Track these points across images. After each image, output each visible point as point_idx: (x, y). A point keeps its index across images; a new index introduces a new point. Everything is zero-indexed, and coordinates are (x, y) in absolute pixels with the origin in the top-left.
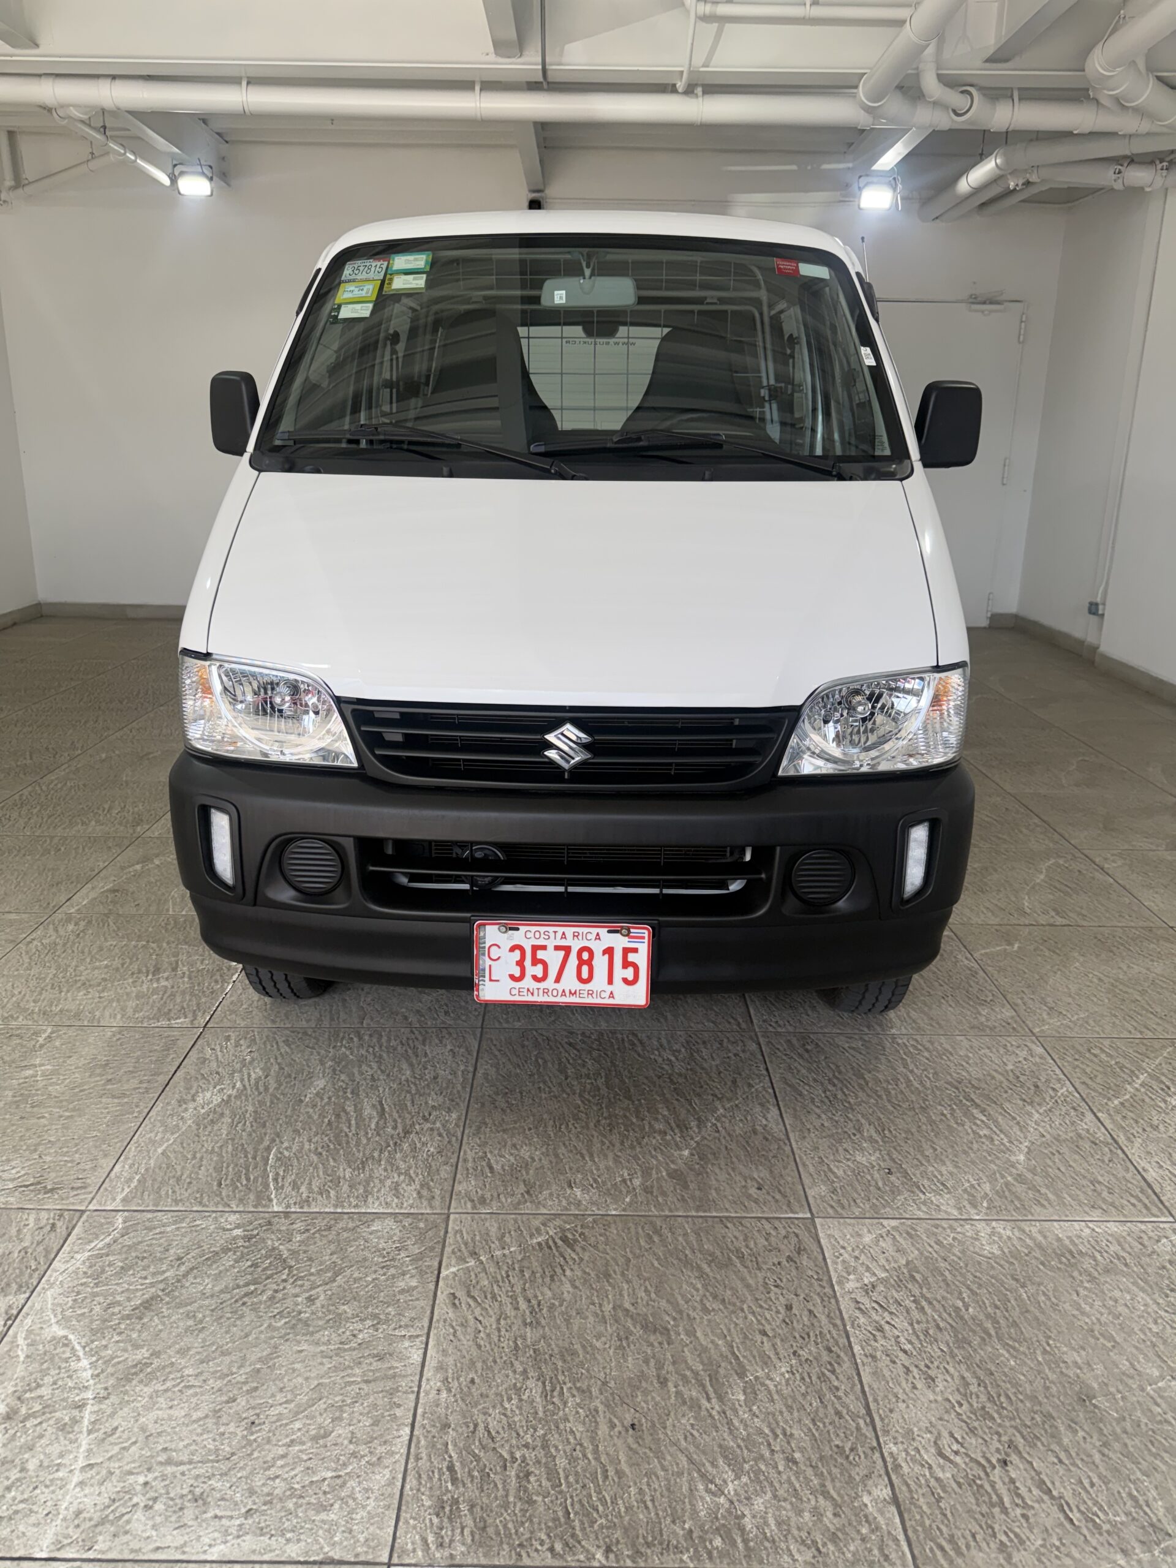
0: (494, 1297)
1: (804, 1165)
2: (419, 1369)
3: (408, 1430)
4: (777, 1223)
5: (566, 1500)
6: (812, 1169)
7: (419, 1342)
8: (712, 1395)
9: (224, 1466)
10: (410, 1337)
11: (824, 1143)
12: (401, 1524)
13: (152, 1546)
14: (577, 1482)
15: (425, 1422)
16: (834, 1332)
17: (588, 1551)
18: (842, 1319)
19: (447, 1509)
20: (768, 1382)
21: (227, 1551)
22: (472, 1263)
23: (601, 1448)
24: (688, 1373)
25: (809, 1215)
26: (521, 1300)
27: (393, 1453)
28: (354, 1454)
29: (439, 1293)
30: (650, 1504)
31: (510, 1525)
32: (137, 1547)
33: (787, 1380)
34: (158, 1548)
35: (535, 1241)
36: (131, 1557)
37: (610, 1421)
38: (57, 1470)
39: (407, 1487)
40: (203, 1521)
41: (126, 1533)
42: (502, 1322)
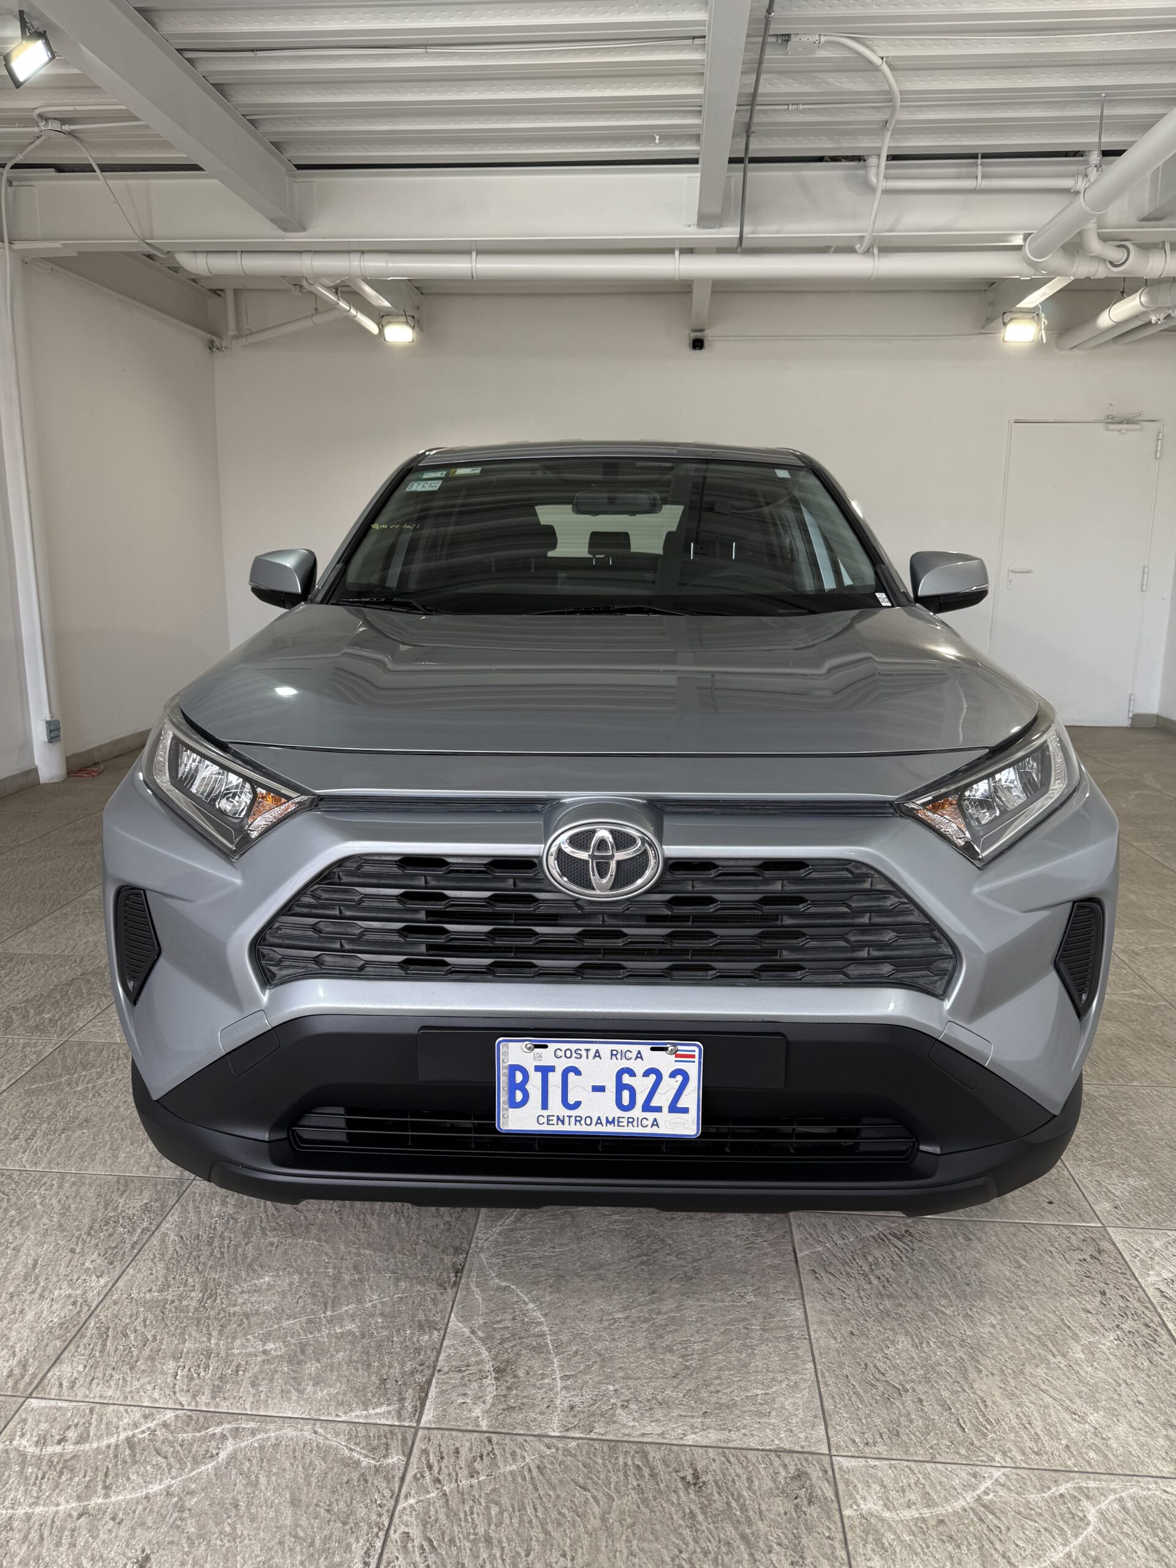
0: (848, 1273)
1: (1085, 1187)
2: (804, 1324)
3: (811, 1365)
4: (1073, 1230)
5: (958, 1420)
6: (1092, 1190)
7: (797, 1303)
8: (1057, 1353)
9: (675, 1382)
10: (788, 1299)
11: (1098, 1171)
12: (830, 1428)
13: (639, 1433)
14: (963, 1407)
15: (823, 1360)
16: (1147, 1312)
17: (988, 1455)
18: (1152, 1304)
19: (864, 1421)
20: (1100, 1346)
21: (699, 1439)
22: (820, 1249)
23: (975, 1386)
24: (1031, 1337)
25: (1100, 1225)
26: (871, 1277)
27: (805, 1380)
28: (773, 1379)
29: (801, 1269)
30: (1028, 1426)
31: (917, 1434)
32: (627, 1431)
33: (1118, 1345)
34: (643, 1435)
35: (868, 1235)
36: (625, 1439)
37: (976, 1367)
38: (543, 1378)
39: (826, 1404)
40: (673, 1417)
41: (615, 1422)
42: (862, 1292)
